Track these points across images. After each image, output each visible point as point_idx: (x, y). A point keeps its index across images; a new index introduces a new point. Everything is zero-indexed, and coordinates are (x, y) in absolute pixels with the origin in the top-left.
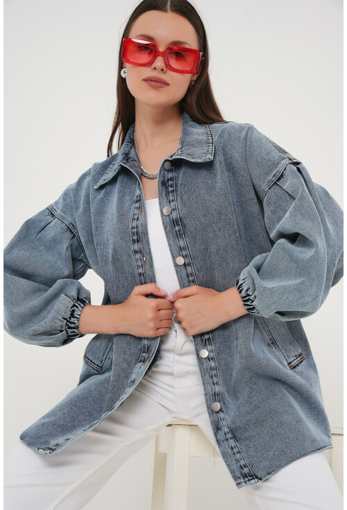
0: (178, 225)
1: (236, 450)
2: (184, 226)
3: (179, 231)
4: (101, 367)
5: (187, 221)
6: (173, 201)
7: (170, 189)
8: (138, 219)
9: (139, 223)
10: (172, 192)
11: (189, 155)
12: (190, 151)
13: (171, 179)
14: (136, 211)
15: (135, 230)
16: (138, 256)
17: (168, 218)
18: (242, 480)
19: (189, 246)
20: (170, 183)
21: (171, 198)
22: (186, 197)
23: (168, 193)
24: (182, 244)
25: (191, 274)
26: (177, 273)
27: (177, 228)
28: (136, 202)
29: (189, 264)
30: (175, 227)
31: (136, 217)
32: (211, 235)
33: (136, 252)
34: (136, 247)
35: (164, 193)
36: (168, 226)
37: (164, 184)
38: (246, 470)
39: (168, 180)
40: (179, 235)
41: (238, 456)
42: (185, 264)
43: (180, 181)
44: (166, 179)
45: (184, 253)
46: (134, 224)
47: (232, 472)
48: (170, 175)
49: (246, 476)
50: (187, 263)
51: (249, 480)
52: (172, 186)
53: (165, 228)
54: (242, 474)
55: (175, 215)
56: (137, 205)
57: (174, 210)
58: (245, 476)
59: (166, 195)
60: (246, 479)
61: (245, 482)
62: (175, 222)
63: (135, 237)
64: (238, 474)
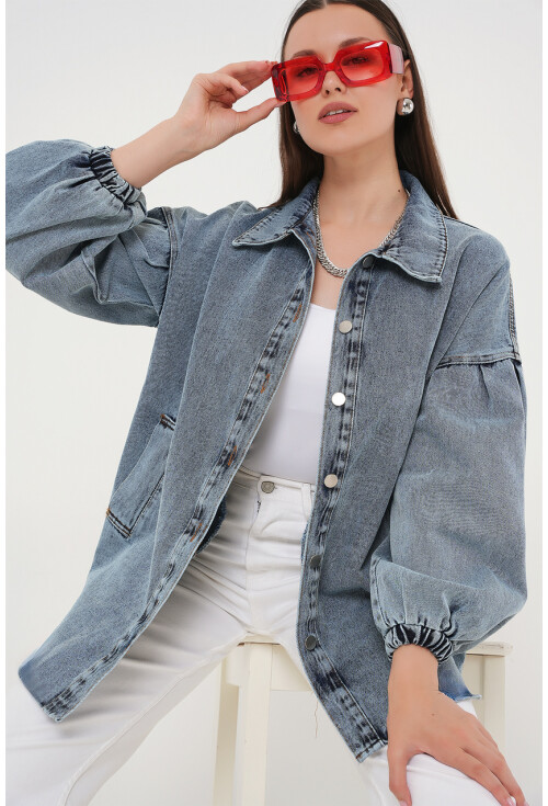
0: (356, 351)
1: (348, 703)
2: (364, 356)
3: (354, 359)
4: (130, 530)
5: (370, 351)
6: (358, 316)
7: (360, 299)
8: (287, 326)
9: (286, 333)
10: (361, 303)
11: (407, 262)
12: (410, 257)
13: (364, 284)
14: (289, 314)
15: (276, 339)
16: (260, 375)
17: (343, 337)
18: (362, 749)
19: (360, 385)
20: (362, 288)
21: (357, 312)
22: (379, 316)
23: (353, 303)
24: (350, 377)
25: (346, 425)
26: (325, 418)
27: (352, 355)
28: (294, 299)
29: (348, 410)
30: (349, 352)
31: (285, 322)
32: (399, 380)
33: (260, 368)
34: (265, 362)
35: (348, 300)
36: (340, 348)
37: (352, 286)
38: (366, 731)
39: (359, 283)
40: (350, 364)
41: (352, 710)
42: (343, 407)
43: (377, 291)
44: (357, 281)
45: (349, 391)
46: (279, 331)
47: (348, 739)
48: (365, 276)
49: (368, 741)
50: (346, 407)
51: (372, 746)
52: (362, 294)
53: (334, 350)
54: (361, 739)
55: (355, 337)
56: (294, 304)
57: (356, 329)
58: (365, 740)
59: (350, 306)
60: (368, 745)
61: (367, 750)
62: (352, 346)
63: (271, 349)
64: (356, 741)
